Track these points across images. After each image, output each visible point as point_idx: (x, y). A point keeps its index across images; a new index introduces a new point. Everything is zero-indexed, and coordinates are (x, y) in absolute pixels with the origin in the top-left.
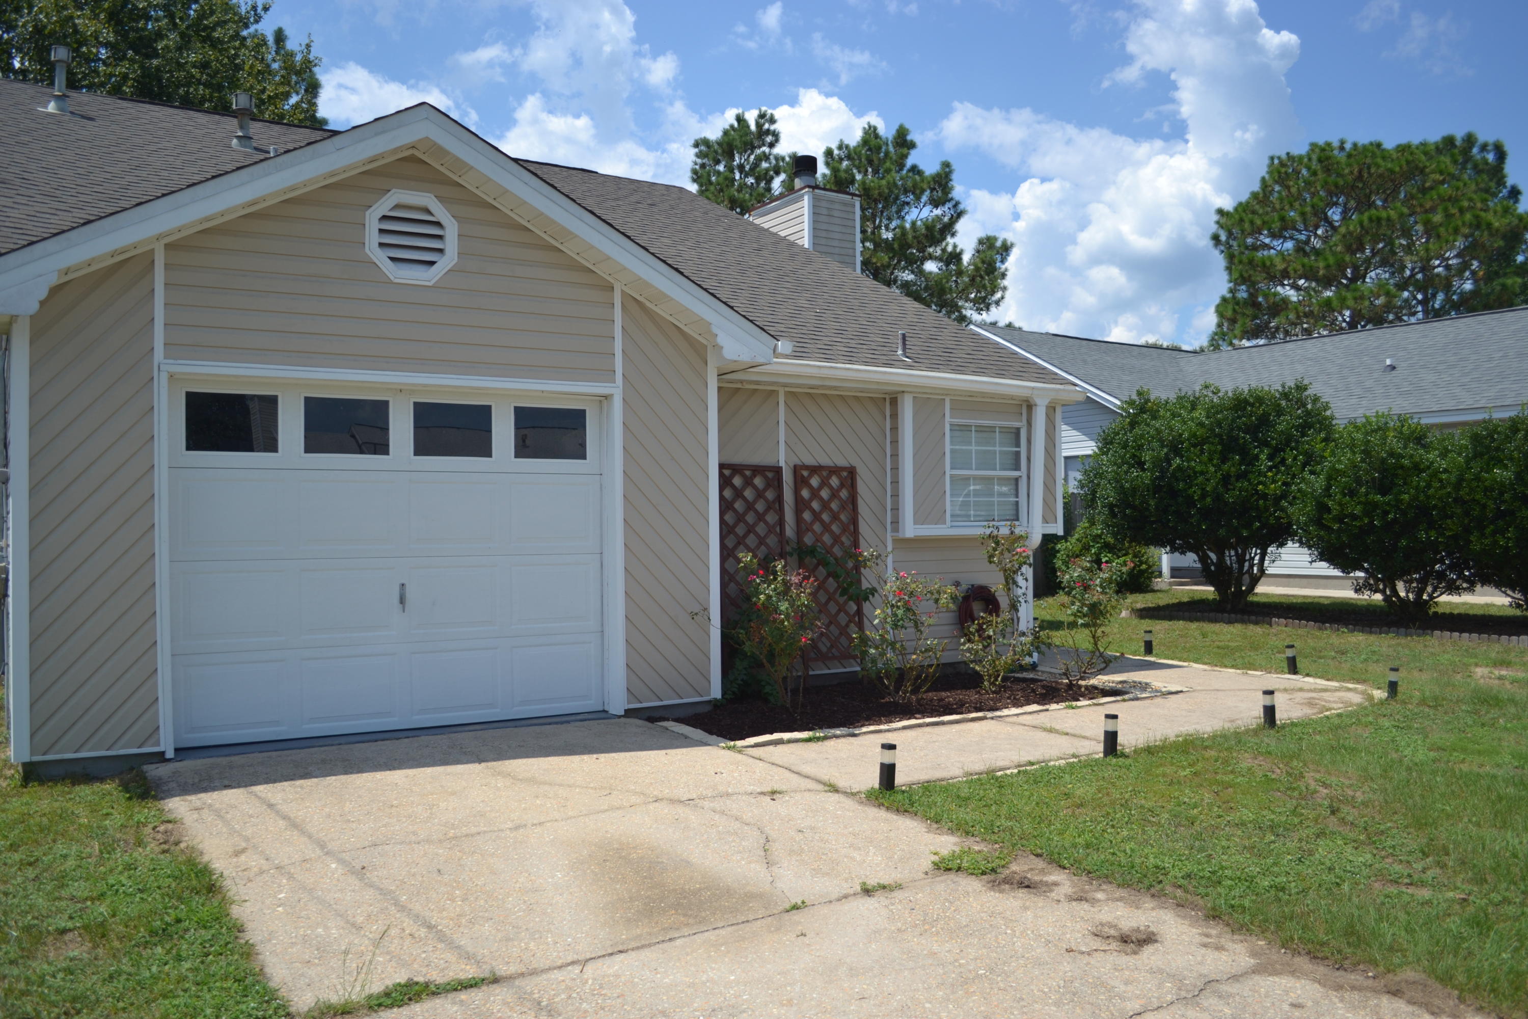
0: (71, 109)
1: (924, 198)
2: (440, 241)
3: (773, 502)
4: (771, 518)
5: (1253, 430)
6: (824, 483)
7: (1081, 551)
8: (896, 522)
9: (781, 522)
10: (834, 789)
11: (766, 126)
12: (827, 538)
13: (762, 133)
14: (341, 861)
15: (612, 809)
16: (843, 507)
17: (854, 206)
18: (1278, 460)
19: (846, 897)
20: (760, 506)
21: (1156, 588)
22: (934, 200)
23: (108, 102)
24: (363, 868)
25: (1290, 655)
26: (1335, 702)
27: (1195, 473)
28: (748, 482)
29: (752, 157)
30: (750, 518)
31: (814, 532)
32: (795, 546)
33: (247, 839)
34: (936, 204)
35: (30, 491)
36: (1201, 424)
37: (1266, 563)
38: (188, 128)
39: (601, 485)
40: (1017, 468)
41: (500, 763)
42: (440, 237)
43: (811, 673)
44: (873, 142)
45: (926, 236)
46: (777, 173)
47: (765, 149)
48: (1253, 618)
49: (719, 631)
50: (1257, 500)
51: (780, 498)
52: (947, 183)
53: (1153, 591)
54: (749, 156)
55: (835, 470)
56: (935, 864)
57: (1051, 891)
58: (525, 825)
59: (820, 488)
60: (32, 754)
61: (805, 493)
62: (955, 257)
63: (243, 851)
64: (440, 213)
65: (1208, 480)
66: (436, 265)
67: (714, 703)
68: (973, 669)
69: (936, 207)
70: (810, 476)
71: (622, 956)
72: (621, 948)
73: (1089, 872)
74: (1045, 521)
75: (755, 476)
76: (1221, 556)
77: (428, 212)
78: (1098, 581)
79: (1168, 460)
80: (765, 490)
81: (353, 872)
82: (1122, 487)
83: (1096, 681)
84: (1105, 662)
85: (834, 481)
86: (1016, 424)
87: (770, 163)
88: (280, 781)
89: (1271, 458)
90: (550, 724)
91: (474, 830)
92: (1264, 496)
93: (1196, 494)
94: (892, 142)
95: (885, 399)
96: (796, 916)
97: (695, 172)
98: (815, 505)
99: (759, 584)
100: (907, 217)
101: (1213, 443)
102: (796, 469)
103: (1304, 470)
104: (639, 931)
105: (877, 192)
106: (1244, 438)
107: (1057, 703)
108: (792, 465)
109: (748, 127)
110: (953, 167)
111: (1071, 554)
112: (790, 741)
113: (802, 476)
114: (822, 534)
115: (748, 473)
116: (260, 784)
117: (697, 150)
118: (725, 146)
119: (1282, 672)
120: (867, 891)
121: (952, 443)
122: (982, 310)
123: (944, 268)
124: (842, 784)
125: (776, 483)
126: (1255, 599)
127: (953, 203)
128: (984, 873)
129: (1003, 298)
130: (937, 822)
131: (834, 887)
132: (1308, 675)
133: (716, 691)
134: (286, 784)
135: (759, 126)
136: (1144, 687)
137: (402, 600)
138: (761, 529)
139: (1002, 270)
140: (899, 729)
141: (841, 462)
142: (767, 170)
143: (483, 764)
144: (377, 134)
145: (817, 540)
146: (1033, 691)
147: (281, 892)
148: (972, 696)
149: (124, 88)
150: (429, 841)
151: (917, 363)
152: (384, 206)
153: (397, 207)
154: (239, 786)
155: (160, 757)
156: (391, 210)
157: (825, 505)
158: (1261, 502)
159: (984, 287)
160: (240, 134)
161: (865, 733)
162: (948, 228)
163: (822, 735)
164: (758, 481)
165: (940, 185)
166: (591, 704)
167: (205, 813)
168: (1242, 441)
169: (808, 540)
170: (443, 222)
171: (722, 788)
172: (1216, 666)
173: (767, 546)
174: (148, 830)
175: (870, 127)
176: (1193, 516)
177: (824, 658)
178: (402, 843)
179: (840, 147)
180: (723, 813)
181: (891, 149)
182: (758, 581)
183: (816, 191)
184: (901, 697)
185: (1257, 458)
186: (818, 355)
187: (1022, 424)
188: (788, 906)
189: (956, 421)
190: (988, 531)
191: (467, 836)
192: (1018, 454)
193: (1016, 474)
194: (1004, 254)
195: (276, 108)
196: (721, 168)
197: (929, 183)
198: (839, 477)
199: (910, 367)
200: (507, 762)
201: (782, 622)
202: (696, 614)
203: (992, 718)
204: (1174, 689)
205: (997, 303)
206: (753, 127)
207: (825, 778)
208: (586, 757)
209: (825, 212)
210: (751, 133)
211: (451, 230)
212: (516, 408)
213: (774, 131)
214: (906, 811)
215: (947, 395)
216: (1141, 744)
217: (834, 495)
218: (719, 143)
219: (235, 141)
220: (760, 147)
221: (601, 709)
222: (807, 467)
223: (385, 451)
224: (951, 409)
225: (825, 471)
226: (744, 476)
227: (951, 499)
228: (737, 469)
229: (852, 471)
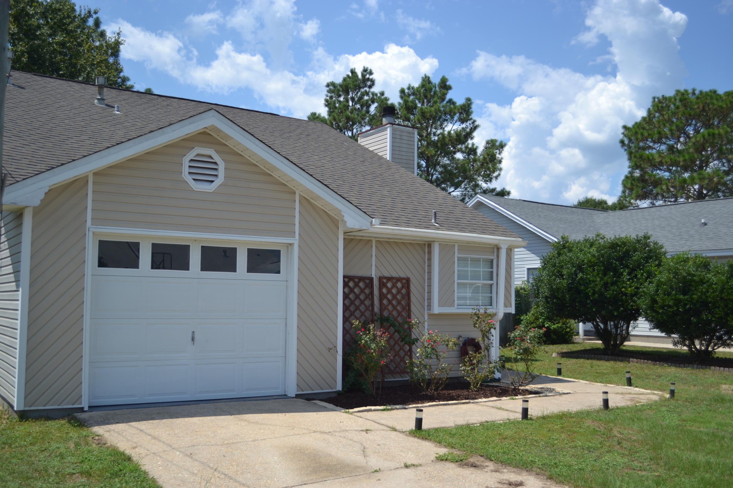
0: (12, 82)
1: (456, 118)
2: (216, 171)
3: (369, 295)
4: (367, 302)
5: (620, 259)
6: (394, 286)
7: (534, 320)
8: (429, 306)
9: (372, 305)
10: (394, 430)
11: (368, 76)
12: (395, 313)
13: (365, 80)
14: (179, 451)
15: (295, 434)
16: (403, 298)
17: (414, 134)
18: (633, 275)
19: (397, 468)
20: (362, 297)
21: (575, 341)
22: (461, 119)
23: (28, 77)
24: (191, 454)
25: (628, 377)
26: (644, 399)
27: (590, 281)
28: (357, 285)
29: (359, 93)
30: (357, 302)
31: (388, 310)
32: (379, 317)
33: (136, 443)
34: (462, 121)
35: (30, 285)
36: (594, 256)
37: (630, 329)
38: (72, 93)
39: (287, 286)
40: (492, 279)
41: (241, 415)
42: (216, 169)
43: (386, 380)
44: (428, 86)
45: (456, 140)
46: (373, 102)
47: (367, 89)
48: (620, 358)
49: (341, 358)
50: (622, 296)
51: (372, 293)
52: (469, 110)
53: (574, 343)
54: (357, 93)
55: (399, 279)
56: (436, 458)
57: (484, 468)
58: (258, 440)
59: (392, 288)
60: (25, 407)
61: (384, 291)
62: (473, 151)
63: (136, 447)
64: (217, 158)
65: (596, 285)
66: (214, 183)
67: (338, 393)
68: (466, 379)
69: (463, 123)
70: (387, 282)
71: (306, 486)
72: (305, 483)
73: (502, 462)
74: (506, 306)
75: (360, 282)
76: (606, 324)
77: (211, 157)
78: (528, 337)
79: (576, 275)
80: (365, 289)
81: (187, 455)
82: (552, 287)
83: (528, 387)
84: (532, 378)
85: (399, 285)
86: (492, 257)
87: (369, 97)
88: (142, 421)
89: (629, 274)
90: (260, 400)
91: (235, 441)
92: (626, 294)
93: (590, 291)
94: (438, 85)
95: (425, 244)
96: (376, 474)
97: (326, 101)
98: (389, 296)
99: (362, 335)
100: (446, 129)
101: (599, 266)
102: (380, 279)
103: (646, 281)
104: (312, 478)
105: (429, 114)
106: (615, 263)
107: (506, 397)
108: (378, 277)
109: (357, 76)
110: (473, 101)
111: (528, 322)
112: (375, 410)
113: (383, 282)
114: (393, 311)
115: (356, 280)
116: (133, 422)
117: (328, 88)
118: (344, 87)
119: (624, 385)
120: (407, 466)
121: (458, 266)
122: (487, 181)
123: (467, 157)
124: (398, 428)
125: (370, 285)
126: (624, 348)
127: (472, 121)
128: (457, 462)
129: (499, 175)
130: (439, 443)
131: (393, 465)
132: (636, 387)
133: (339, 387)
134: (145, 422)
135: (363, 76)
136: (551, 390)
137: (193, 339)
138: (362, 308)
139: (500, 159)
140: (427, 406)
141: (402, 275)
142: (367, 101)
143: (233, 416)
145: (390, 314)
146: (496, 391)
147: (159, 462)
148: (465, 393)
149: (23, 59)
150: (216, 445)
151: (442, 226)
152: (191, 155)
153: (198, 155)
154: (123, 422)
155: (81, 410)
156: (194, 157)
157: (394, 297)
158: (624, 297)
159: (489, 169)
160: (99, 97)
161: (410, 408)
162: (469, 135)
163: (390, 408)
164: (361, 284)
165: (465, 111)
166: (279, 391)
167: (112, 432)
168: (614, 265)
169: (386, 314)
170: (218, 162)
171: (344, 428)
172: (592, 382)
173: (365, 316)
174: (90, 439)
175: (426, 77)
176: (588, 304)
177: (392, 373)
178: (205, 445)
179: (409, 88)
180: (344, 437)
181: (437, 89)
182: (361, 334)
183: (394, 126)
184: (429, 392)
185: (622, 274)
186: (392, 223)
187: (494, 257)
188: (373, 471)
189: (461, 256)
190: (474, 311)
191: (233, 443)
192: (492, 272)
193: (491, 282)
194: (501, 150)
195: (102, 69)
196: (342, 99)
197: (459, 109)
198: (402, 283)
199: (438, 229)
200: (244, 415)
201: (372, 353)
202: (331, 349)
203: (473, 403)
204: (566, 391)
205: (496, 177)
206: (360, 76)
207: (391, 425)
208: (280, 414)
209: (398, 137)
210: (359, 80)
211: (222, 166)
212: (248, 249)
213: (372, 79)
214: (426, 439)
215: (456, 243)
216: (540, 414)
217: (399, 291)
218: (341, 86)
219: (96, 101)
220: (363, 88)
221: (284, 394)
222: (385, 278)
223: (188, 269)
224: (458, 250)
225: (395, 280)
226: (354, 282)
227: (458, 295)
228: (351, 278)
229: (408, 280)
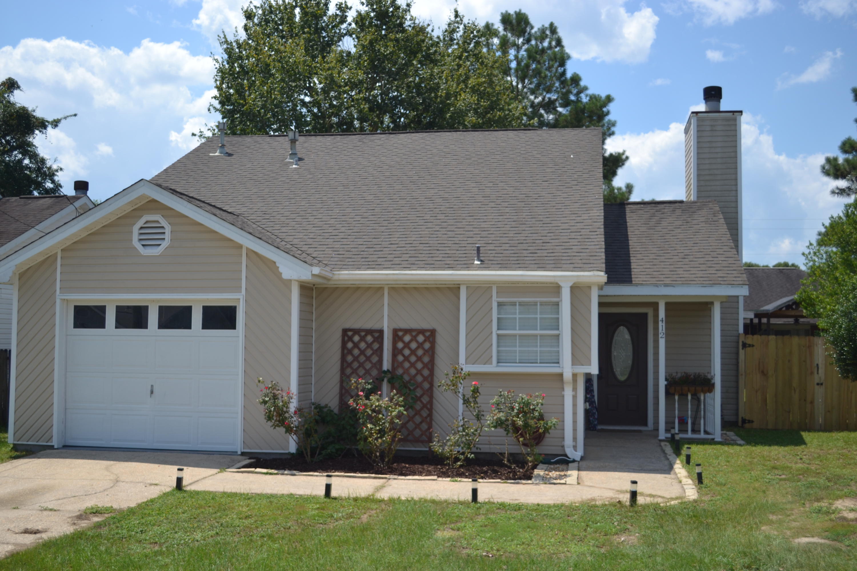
2: (163, 235)
3: (377, 350)
4: (375, 359)
6: (413, 339)
9: (381, 361)
12: (412, 371)
16: (425, 353)
20: (369, 352)
28: (363, 339)
30: (362, 359)
31: (404, 367)
32: (389, 375)
40: (556, 328)
42: (163, 233)
51: (381, 348)
55: (422, 332)
59: (411, 342)
60: (14, 441)
61: (400, 345)
64: (163, 222)
66: (161, 246)
70: (404, 335)
75: (367, 335)
77: (158, 222)
80: (372, 343)
85: (421, 338)
86: (555, 300)
98: (406, 352)
102: (395, 332)
108: (392, 328)
113: (399, 335)
114: (409, 368)
115: (363, 334)
121: (498, 313)
125: (380, 339)
137: (152, 392)
138: (367, 365)
141: (425, 326)
144: (124, 196)
145: (405, 372)
151: (484, 265)
152: (141, 223)
153: (147, 222)
155: (49, 447)
156: (144, 224)
157: (413, 352)
164: (369, 338)
169: (400, 371)
170: (165, 226)
173: (370, 374)
187: (559, 299)
189: (501, 300)
192: (558, 319)
193: (555, 332)
198: (424, 335)
211: (168, 230)
212: (203, 306)
215: (494, 284)
217: (420, 346)
222: (401, 330)
223: (146, 327)
224: (497, 292)
225: (415, 333)
226: (360, 336)
227: (500, 349)
228: (356, 332)
229: (433, 332)
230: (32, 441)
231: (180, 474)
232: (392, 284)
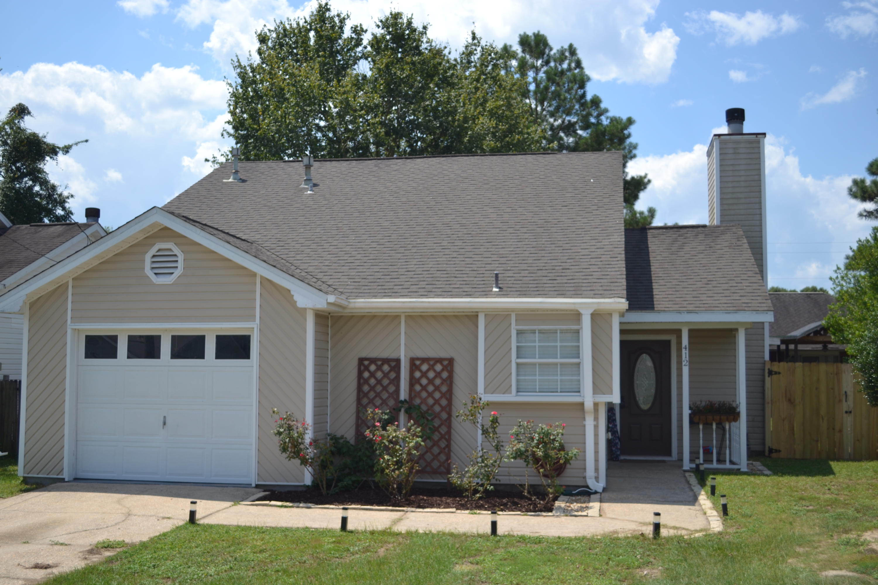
2: (175, 263)
3: (394, 379)
4: (392, 389)
6: (431, 368)
9: (398, 390)
12: (431, 401)
16: (443, 383)
19: (44, 544)
20: (386, 382)
25: (724, 503)
28: (379, 368)
30: (379, 388)
31: (421, 397)
32: (406, 405)
42: (176, 261)
51: (398, 377)
55: (439, 360)
59: (428, 371)
60: (24, 473)
61: (417, 374)
64: (176, 250)
66: (173, 275)
67: (308, 487)
70: (421, 364)
75: (384, 365)
77: (170, 250)
80: (389, 372)
85: (438, 367)
86: (576, 327)
98: (424, 381)
102: (412, 361)
108: (409, 357)
112: (271, 506)
113: (416, 364)
114: (427, 398)
115: (379, 363)
120: (55, 544)
121: (518, 341)
125: (396, 368)
133: (307, 481)
137: (164, 424)
138: (384, 395)
141: (443, 355)
144: (136, 224)
145: (423, 402)
151: (503, 292)
152: (153, 251)
153: (159, 250)
155: (59, 480)
156: (156, 252)
157: (431, 382)
161: (317, 508)
163: (291, 505)
164: (385, 367)
169: (417, 401)
170: (178, 255)
173: (387, 404)
187: (580, 327)
188: (24, 542)
189: (520, 327)
192: (579, 347)
193: (575, 360)
198: (442, 364)
211: (181, 258)
212: (216, 336)
215: (513, 311)
217: (438, 375)
221: (251, 483)
222: (418, 359)
223: (159, 357)
224: (516, 320)
225: (432, 362)
226: (376, 365)
227: (519, 378)
228: (373, 361)
229: (451, 361)
230: (43, 474)
231: (193, 507)
232: (408, 312)
